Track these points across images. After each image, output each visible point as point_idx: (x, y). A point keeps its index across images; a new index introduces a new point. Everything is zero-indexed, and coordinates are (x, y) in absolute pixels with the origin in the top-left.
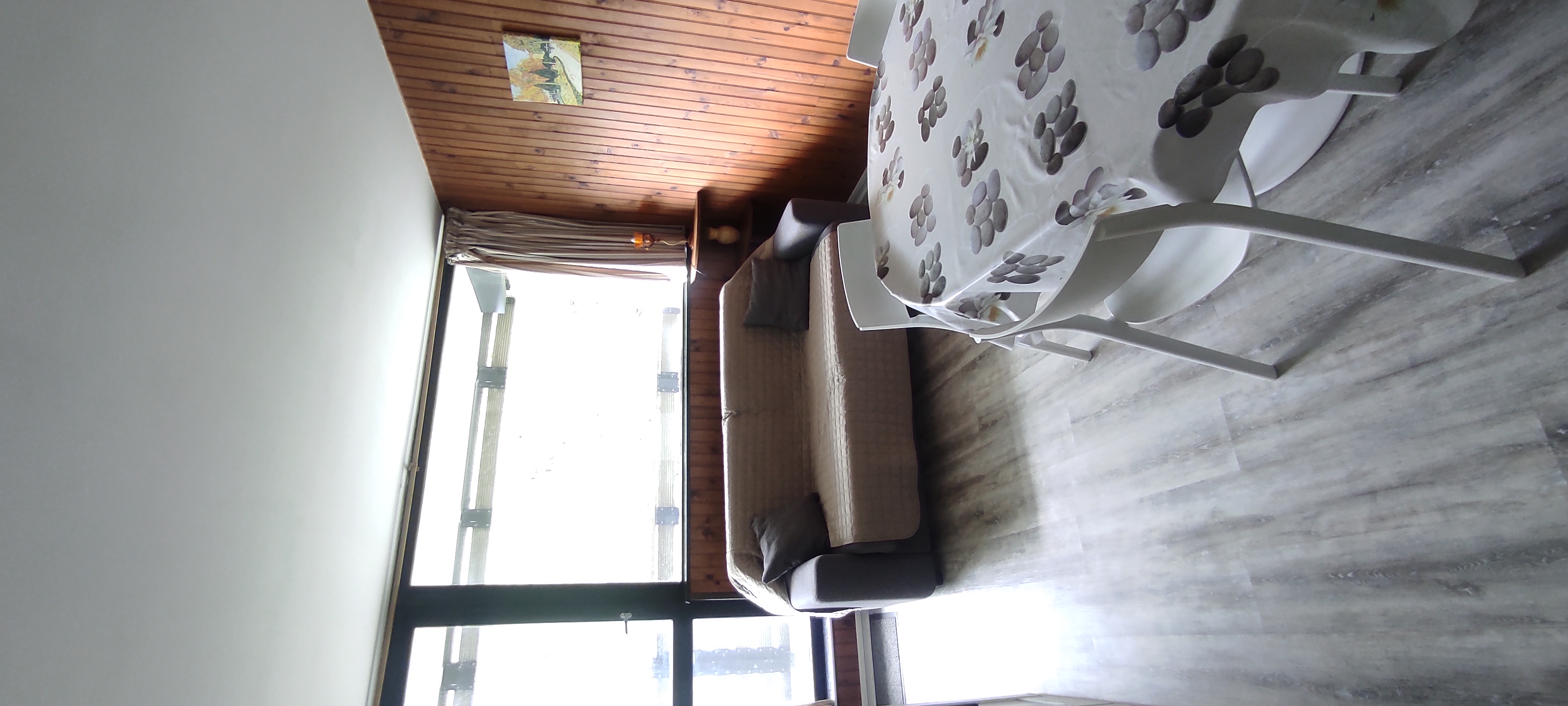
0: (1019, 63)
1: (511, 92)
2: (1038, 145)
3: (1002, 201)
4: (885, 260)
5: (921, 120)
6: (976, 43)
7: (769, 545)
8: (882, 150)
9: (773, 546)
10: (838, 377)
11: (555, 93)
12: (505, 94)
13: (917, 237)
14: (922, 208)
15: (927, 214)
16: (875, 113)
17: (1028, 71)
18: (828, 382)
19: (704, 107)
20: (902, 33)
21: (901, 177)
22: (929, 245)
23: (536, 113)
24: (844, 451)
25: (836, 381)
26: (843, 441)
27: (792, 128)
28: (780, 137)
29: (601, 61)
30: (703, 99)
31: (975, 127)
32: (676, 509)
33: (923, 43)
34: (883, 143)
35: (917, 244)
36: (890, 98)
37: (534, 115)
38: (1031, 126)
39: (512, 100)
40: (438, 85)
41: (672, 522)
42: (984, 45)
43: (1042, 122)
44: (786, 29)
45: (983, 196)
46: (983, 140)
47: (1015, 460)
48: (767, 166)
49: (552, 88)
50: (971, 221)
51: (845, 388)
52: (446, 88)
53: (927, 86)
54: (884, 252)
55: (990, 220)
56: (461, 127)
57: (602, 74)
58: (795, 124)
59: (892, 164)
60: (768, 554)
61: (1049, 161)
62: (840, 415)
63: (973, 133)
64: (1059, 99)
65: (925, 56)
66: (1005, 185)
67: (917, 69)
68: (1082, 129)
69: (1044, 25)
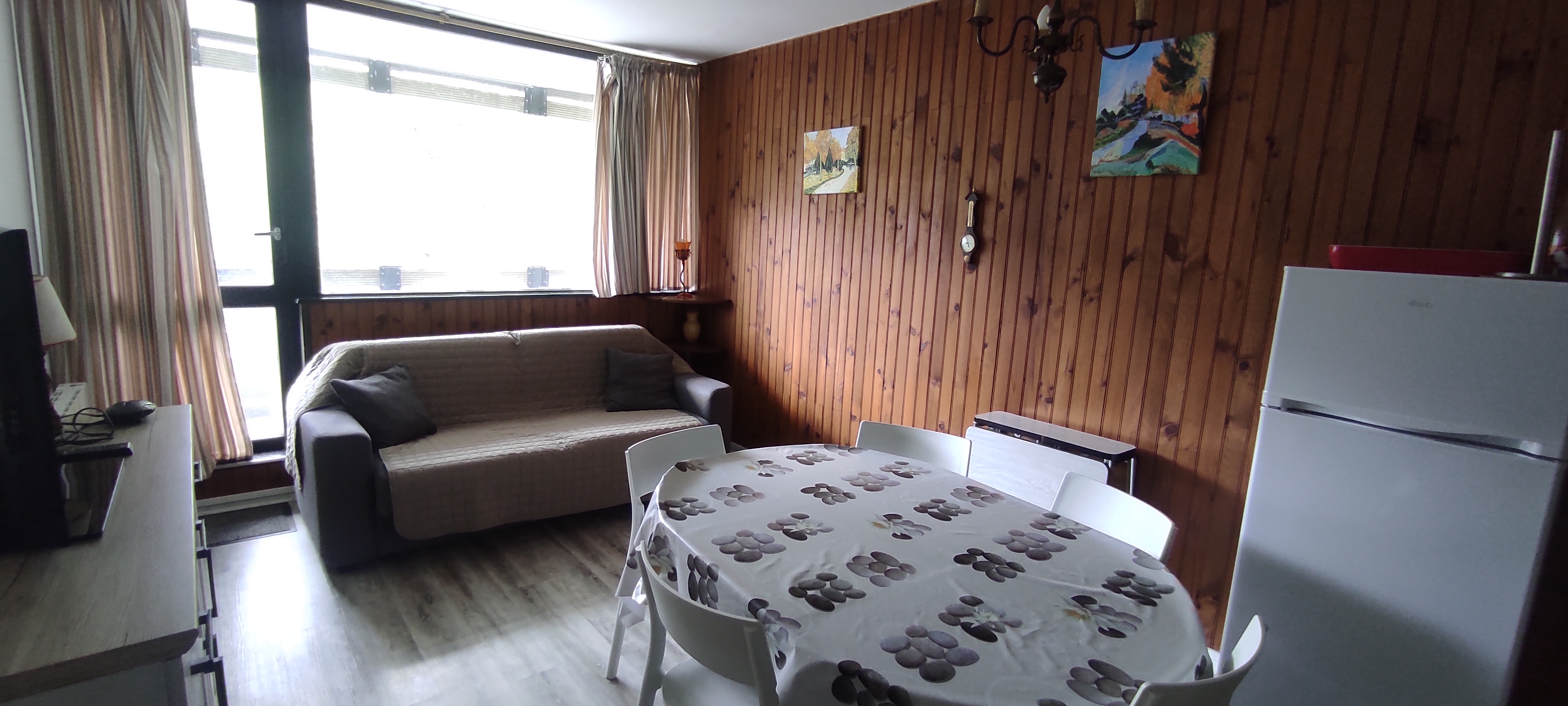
0: (874, 555)
1: (811, 131)
2: (812, 577)
3: (761, 557)
4: (693, 468)
5: (818, 486)
6: (885, 521)
7: (377, 385)
8: (788, 457)
9: (375, 389)
10: (565, 443)
11: (813, 170)
12: (809, 126)
13: (718, 493)
14: (744, 495)
15: (739, 499)
16: (818, 449)
17: (870, 562)
18: (557, 433)
19: (808, 303)
20: (886, 464)
21: (767, 475)
22: (712, 503)
23: (795, 153)
24: (489, 454)
25: (560, 440)
26: (499, 453)
27: (795, 383)
28: (786, 373)
29: (842, 210)
30: (815, 301)
31: (819, 528)
32: (398, 288)
33: (880, 481)
34: (794, 457)
35: (711, 494)
36: (833, 460)
37: (793, 151)
38: (826, 570)
39: (805, 132)
40: (814, 68)
41: (383, 285)
42: (884, 527)
43: (831, 578)
44: (879, 371)
45: (762, 541)
46: (810, 535)
47: (493, 625)
48: (759, 364)
49: (817, 166)
50: (739, 534)
51: (554, 450)
52: (812, 75)
53: (847, 488)
54: (699, 466)
55: (743, 549)
56: (779, 85)
57: (832, 211)
58: (799, 385)
59: (779, 467)
60: (365, 384)
61: (800, 588)
62: (526, 447)
63: (814, 527)
64: (850, 588)
65: (870, 484)
66: (774, 557)
67: (859, 478)
68: (829, 608)
69: (905, 568)
